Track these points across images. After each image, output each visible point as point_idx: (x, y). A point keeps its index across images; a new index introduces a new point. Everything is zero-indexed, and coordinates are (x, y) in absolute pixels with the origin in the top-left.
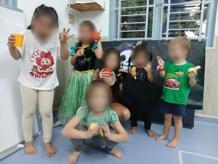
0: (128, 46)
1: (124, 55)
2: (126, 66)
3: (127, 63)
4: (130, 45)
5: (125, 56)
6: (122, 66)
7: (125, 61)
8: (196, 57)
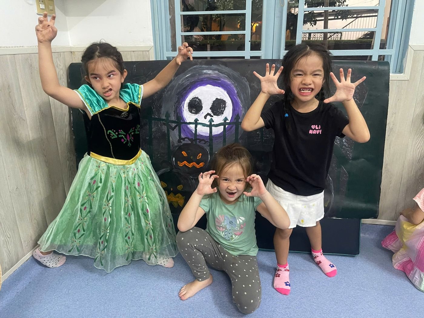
0: (205, 74)
1: (197, 98)
2: (204, 125)
3: (205, 117)
4: (210, 72)
5: (200, 100)
6: (196, 127)
7: (201, 112)
8: (367, 103)
